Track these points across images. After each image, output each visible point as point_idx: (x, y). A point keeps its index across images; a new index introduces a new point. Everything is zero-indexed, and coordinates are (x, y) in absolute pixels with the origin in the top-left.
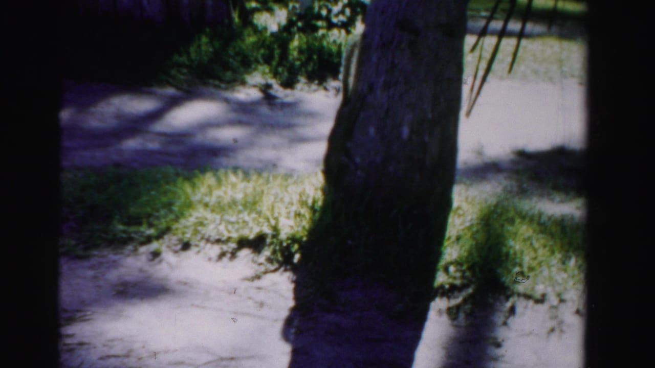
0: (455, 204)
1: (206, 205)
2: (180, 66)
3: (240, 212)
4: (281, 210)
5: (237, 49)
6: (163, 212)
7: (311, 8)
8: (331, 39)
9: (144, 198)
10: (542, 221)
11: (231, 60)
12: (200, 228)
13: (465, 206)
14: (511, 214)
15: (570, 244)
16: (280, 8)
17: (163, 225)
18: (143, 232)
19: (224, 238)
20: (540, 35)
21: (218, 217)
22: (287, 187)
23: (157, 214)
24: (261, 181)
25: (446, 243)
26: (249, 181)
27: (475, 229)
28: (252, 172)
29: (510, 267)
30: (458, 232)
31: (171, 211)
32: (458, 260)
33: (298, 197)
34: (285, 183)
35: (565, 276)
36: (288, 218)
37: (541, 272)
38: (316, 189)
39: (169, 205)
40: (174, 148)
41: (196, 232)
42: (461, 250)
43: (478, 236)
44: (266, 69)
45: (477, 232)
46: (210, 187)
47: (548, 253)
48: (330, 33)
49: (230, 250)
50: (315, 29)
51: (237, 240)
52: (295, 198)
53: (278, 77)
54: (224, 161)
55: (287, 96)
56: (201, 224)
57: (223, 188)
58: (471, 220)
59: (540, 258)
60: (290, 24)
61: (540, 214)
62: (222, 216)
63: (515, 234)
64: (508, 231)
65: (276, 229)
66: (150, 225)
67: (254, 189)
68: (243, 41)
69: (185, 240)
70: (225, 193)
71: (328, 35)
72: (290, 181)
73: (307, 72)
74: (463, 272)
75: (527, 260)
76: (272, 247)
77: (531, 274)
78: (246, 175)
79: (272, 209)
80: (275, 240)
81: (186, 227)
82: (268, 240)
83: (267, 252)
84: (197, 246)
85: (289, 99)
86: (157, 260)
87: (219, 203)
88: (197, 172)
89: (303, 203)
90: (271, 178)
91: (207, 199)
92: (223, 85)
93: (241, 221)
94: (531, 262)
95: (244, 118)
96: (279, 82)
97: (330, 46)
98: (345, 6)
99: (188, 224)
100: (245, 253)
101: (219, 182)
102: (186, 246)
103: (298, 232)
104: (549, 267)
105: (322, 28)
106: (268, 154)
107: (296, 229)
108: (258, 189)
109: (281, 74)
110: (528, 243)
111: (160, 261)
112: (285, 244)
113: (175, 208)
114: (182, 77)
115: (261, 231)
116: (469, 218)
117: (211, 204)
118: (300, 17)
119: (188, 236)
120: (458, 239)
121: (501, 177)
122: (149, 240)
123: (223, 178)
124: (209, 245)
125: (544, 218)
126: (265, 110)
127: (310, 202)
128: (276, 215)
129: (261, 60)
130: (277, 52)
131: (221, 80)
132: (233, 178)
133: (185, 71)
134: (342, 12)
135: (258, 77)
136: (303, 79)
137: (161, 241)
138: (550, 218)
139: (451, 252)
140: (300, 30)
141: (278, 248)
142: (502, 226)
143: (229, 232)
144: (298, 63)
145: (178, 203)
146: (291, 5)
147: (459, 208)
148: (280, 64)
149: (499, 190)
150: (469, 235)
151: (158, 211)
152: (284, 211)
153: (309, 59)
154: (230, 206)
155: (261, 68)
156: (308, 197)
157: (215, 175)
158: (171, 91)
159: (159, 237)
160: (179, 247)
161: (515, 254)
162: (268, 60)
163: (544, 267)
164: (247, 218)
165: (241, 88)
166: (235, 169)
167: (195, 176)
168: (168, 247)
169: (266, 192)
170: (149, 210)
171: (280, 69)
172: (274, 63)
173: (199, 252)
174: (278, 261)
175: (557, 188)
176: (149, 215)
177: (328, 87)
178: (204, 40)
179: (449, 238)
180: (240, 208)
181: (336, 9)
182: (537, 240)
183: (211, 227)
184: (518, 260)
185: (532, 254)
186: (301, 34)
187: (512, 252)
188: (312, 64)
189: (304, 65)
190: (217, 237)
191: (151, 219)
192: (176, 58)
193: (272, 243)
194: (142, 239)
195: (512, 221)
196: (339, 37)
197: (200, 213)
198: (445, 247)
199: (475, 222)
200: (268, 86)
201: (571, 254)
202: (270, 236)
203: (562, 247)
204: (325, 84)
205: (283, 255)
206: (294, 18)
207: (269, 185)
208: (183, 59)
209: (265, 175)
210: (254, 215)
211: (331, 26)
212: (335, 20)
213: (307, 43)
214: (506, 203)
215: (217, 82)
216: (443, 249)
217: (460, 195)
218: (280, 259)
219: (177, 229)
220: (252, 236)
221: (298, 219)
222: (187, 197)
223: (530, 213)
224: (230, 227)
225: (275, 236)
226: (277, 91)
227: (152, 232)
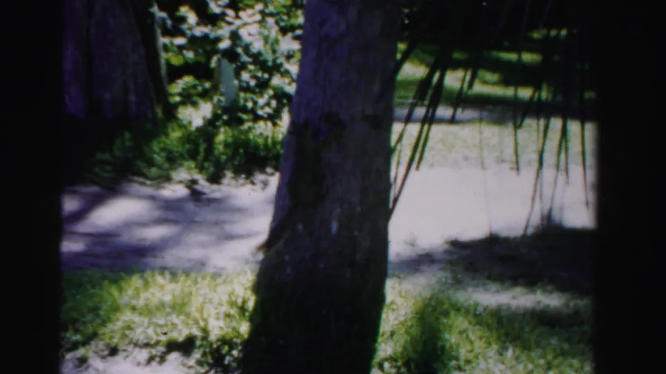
0: (389, 299)
1: (134, 309)
2: (103, 163)
3: (168, 314)
4: (210, 311)
5: (162, 145)
6: (89, 317)
7: (236, 101)
8: (258, 131)
9: (69, 305)
10: (478, 312)
11: (156, 156)
12: (127, 332)
13: (399, 301)
14: (446, 306)
15: (507, 335)
16: (205, 101)
17: (90, 330)
18: (69, 339)
19: (152, 342)
20: (470, 121)
21: (146, 320)
22: (216, 286)
23: (83, 319)
24: (189, 283)
25: (380, 339)
26: (177, 282)
27: (409, 324)
28: (180, 272)
29: (445, 361)
30: (392, 327)
31: (98, 316)
32: (393, 355)
33: (227, 297)
34: (214, 283)
35: (502, 367)
36: (218, 319)
37: (478, 364)
38: (246, 289)
39: (95, 310)
40: (99, 249)
41: (124, 336)
42: (396, 345)
43: (413, 331)
44: (192, 164)
45: (412, 326)
46: (137, 289)
47: (485, 345)
48: (256, 125)
49: (159, 354)
50: (241, 122)
51: (165, 343)
52: (225, 298)
53: (204, 172)
54: (150, 260)
55: (213, 192)
56: (129, 328)
57: (151, 290)
58: (406, 313)
59: (477, 350)
60: (216, 117)
61: (476, 305)
62: (150, 320)
63: (451, 327)
64: (444, 324)
65: (205, 331)
66: (77, 331)
67: (182, 291)
68: (167, 135)
69: (113, 345)
70: (153, 294)
71: (254, 128)
72: (219, 280)
73: (233, 165)
74: (399, 368)
75: (463, 353)
76: (201, 351)
77: (467, 367)
78: (174, 275)
79: (201, 310)
80: (205, 343)
81: (113, 331)
82: (198, 343)
83: (197, 355)
84: (125, 350)
85: (216, 195)
86: (84, 366)
87: (147, 305)
88: (123, 274)
89: (232, 304)
90: (199, 279)
91: (134, 302)
92: (148, 182)
93: (169, 323)
94: (468, 354)
95: (171, 215)
96: (205, 177)
97: (256, 138)
98: (271, 98)
99: (116, 328)
100: (174, 356)
101: (146, 284)
102: (114, 351)
103: (227, 334)
104: (485, 359)
105: (248, 121)
106: (196, 253)
107: (226, 329)
108: (186, 290)
109: (208, 169)
110: (464, 335)
111: (87, 368)
112: (215, 346)
113: (102, 313)
114: (106, 175)
115: (190, 334)
116: (403, 312)
117: (138, 307)
118: (226, 110)
119: (115, 340)
120: (392, 334)
121: (435, 268)
122: (75, 346)
123: (150, 280)
124: (137, 350)
125: (480, 309)
126: (190, 206)
127: (240, 301)
128: (205, 316)
129: (186, 156)
130: (202, 147)
131: (147, 177)
132: (159, 279)
133: (109, 168)
134: (268, 104)
135: (184, 173)
136: (229, 174)
137: (88, 347)
138: (486, 309)
139: (385, 348)
140: (226, 123)
141: (207, 350)
142: (437, 319)
143: (157, 335)
144: (224, 157)
145: (105, 307)
146: (216, 99)
147: (393, 303)
148: (206, 159)
149: (434, 281)
150: (403, 331)
151: (84, 316)
152: (213, 312)
153: (235, 153)
154: (158, 309)
155: (186, 163)
156: (238, 296)
157: (142, 277)
158: (94, 189)
159: (85, 343)
160: (106, 352)
161: (451, 347)
162: (193, 155)
163: (481, 360)
164: (176, 320)
165: (166, 185)
166: (163, 269)
167: (122, 278)
168: (96, 352)
169: (194, 293)
170: (75, 315)
171: (206, 164)
172: (200, 158)
173: (127, 357)
174: (209, 364)
175: (491, 278)
176: (75, 321)
177: (255, 181)
178: (127, 135)
179: (383, 335)
180: (168, 310)
181: (261, 101)
182: (473, 332)
183: (139, 330)
184: (454, 353)
185: (469, 347)
186: (227, 128)
187: (448, 345)
188: (238, 158)
189: (231, 158)
190: (145, 341)
191: (77, 325)
192: (99, 156)
193: (201, 346)
194: (68, 346)
195: (446, 314)
196: (266, 130)
197: (127, 316)
198: (380, 344)
199: (410, 316)
200: (194, 182)
201: (508, 344)
202: (199, 338)
203: (499, 338)
204: (252, 178)
205: (213, 358)
206: (219, 112)
207: (198, 286)
208: (107, 157)
209: (193, 275)
210: (182, 317)
211: (257, 118)
212: (260, 112)
213: (233, 136)
214: (441, 296)
215: (141, 180)
216: (377, 345)
217: (393, 288)
218: (211, 361)
219: (104, 334)
220: (181, 339)
221: (228, 320)
222: (114, 301)
223: (466, 305)
224: (159, 330)
225: (205, 338)
226: (203, 186)
227: (78, 337)
